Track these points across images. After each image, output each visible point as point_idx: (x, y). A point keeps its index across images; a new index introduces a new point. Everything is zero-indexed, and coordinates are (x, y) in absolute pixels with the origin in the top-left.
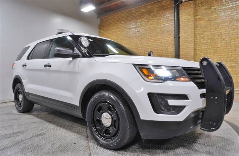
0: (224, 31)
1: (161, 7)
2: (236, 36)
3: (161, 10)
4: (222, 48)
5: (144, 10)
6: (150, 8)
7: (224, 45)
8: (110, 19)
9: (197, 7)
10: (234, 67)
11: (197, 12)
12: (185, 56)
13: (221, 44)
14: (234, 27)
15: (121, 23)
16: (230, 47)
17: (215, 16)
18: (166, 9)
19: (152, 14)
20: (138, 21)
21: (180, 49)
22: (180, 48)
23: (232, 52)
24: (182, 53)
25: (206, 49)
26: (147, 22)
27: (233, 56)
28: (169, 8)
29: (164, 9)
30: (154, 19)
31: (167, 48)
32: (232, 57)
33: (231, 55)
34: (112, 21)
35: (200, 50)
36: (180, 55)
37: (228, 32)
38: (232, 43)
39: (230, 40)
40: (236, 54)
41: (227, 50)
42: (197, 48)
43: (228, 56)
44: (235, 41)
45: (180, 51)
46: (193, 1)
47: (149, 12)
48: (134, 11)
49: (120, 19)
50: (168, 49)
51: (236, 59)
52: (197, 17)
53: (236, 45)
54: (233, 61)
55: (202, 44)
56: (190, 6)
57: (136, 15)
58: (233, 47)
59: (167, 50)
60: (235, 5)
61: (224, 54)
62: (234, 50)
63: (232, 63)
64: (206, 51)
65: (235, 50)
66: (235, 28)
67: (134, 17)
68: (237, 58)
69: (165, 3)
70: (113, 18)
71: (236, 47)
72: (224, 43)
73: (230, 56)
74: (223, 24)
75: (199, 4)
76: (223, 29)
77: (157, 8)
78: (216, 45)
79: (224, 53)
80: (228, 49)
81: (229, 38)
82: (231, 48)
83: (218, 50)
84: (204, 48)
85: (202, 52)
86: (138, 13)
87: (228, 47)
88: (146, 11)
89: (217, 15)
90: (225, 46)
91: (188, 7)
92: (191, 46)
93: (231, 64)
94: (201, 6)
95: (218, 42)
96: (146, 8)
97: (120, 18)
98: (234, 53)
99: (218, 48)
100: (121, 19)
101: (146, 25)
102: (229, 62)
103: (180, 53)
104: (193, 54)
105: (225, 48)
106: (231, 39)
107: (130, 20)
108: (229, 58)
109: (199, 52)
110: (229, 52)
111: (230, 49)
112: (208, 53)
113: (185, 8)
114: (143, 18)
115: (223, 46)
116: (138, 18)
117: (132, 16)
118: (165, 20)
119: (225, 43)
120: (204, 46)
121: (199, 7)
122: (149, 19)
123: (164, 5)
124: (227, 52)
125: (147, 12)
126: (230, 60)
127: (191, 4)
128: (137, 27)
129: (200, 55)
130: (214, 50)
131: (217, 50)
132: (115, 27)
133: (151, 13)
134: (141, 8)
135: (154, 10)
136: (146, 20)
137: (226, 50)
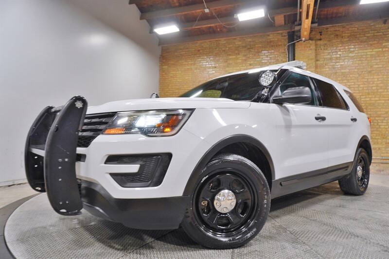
0: (353, 84)
1: (268, 42)
2: (367, 91)
3: (267, 47)
5: (240, 43)
6: (250, 42)
8: (181, 49)
9: (319, 50)
11: (318, 56)
14: (364, 80)
15: (202, 57)
17: (342, 64)
18: (274, 46)
19: (254, 51)
20: (231, 57)
26: (245, 60)
28: (279, 45)
29: (272, 46)
30: (256, 57)
34: (184, 53)
37: (357, 86)
38: (362, 100)
39: (360, 96)
44: (366, 98)
46: (314, 42)
47: (249, 47)
48: (225, 42)
49: (199, 51)
52: (318, 62)
56: (310, 47)
57: (227, 48)
60: (365, 54)
66: (365, 82)
67: (224, 51)
69: (273, 38)
70: (187, 49)
74: (351, 76)
75: (321, 47)
76: (352, 81)
77: (261, 42)
81: (359, 93)
86: (231, 46)
88: (244, 45)
89: (343, 63)
91: (307, 47)
94: (324, 49)
96: (244, 40)
97: (200, 49)
100: (201, 51)
101: (244, 65)
106: (361, 94)
107: (217, 55)
113: (303, 48)
114: (239, 54)
116: (230, 53)
117: (220, 49)
118: (272, 61)
121: (321, 49)
122: (248, 56)
123: (271, 40)
125: (245, 47)
127: (311, 44)
128: (228, 67)
132: (190, 63)
133: (252, 48)
134: (235, 39)
135: (256, 46)
136: (244, 58)
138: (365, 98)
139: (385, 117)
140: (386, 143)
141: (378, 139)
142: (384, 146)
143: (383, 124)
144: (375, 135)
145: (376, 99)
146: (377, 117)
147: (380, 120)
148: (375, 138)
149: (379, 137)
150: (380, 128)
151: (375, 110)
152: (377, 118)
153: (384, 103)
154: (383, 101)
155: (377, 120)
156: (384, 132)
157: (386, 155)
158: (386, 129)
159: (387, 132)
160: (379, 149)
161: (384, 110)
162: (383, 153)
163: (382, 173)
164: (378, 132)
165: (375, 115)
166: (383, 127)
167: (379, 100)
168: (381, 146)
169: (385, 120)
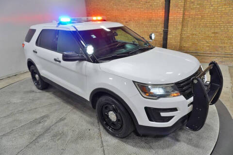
4: (210, 14)
7: (212, 11)
10: (217, 33)
12: (174, 21)
13: (208, 10)
23: (217, 19)
24: (171, 18)
25: (194, 15)
27: (218, 22)
33: (216, 21)
35: (188, 15)
36: (169, 20)
40: (221, 21)
41: (213, 16)
42: (186, 13)
43: (214, 22)
45: (169, 16)
53: (223, 11)
54: (217, 28)
55: (191, 9)
61: (210, 21)
62: (219, 17)
63: (216, 29)
64: (194, 17)
65: (221, 17)
68: (221, 25)
71: (222, 14)
78: (204, 10)
79: (210, 19)
80: (215, 15)
81: (217, 4)
82: (218, 14)
83: (205, 16)
84: (192, 13)
85: (191, 17)
92: (181, 11)
93: (215, 30)
95: (207, 7)
98: (219, 20)
99: (205, 14)
102: (213, 28)
104: (181, 19)
105: (212, 14)
106: (219, 5)
108: (214, 24)
110: (215, 18)
112: (196, 19)
115: (210, 12)
119: (213, 9)
120: (192, 11)
124: (213, 18)
126: (214, 26)
129: (188, 20)
130: (202, 16)
138: (221, 8)
140: (230, 43)
141: (225, 40)
142: (228, 45)
144: (223, 37)
145: (231, 9)
147: (230, 26)
148: (223, 40)
151: (227, 18)
152: (227, 24)
155: (228, 26)
156: (230, 35)
157: (229, 51)
160: (225, 47)
162: (227, 50)
163: (223, 63)
164: (226, 35)
168: (226, 45)
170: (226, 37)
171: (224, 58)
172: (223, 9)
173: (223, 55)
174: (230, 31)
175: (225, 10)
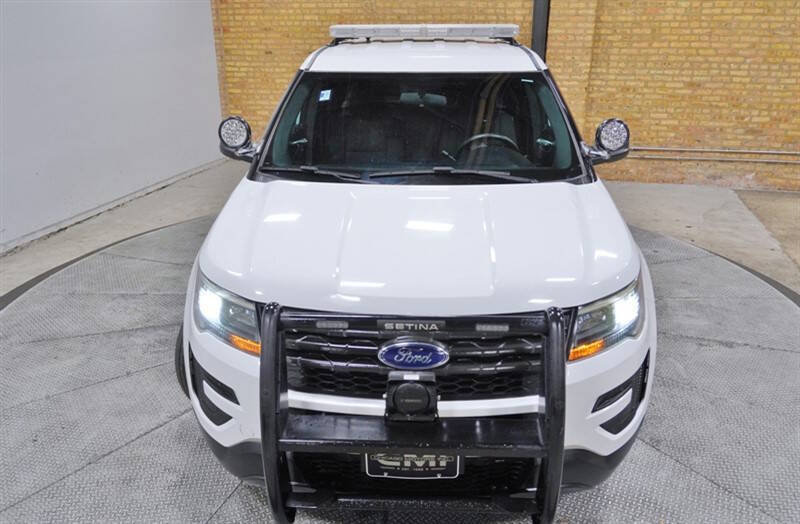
4: (677, 24)
7: (683, 16)
10: (699, 85)
12: (565, 43)
13: (674, 11)
16: (697, 24)
21: (551, 18)
22: (551, 11)
23: (700, 41)
24: (556, 31)
25: (629, 25)
27: (701, 52)
31: (505, 9)
32: (699, 55)
33: (697, 49)
35: (611, 25)
36: (549, 38)
38: (704, 12)
40: (710, 47)
41: (688, 32)
42: (602, 18)
43: (689, 51)
45: (550, 24)
50: (508, 12)
51: (707, 61)
53: (715, 18)
54: (699, 68)
55: (621, 4)
58: (704, 24)
59: (502, 14)
61: (679, 45)
62: (705, 35)
63: (696, 73)
64: (628, 31)
65: (710, 35)
68: (711, 59)
71: (712, 25)
72: (683, 11)
73: (694, 52)
78: (661, 12)
79: (679, 41)
80: (692, 29)
82: (700, 27)
83: (664, 31)
84: (623, 19)
85: (618, 31)
87: (692, 25)
90: (685, 18)
92: (588, 8)
93: (692, 76)
95: (668, 3)
98: (705, 45)
99: (664, 24)
102: (688, 69)
103: (549, 32)
104: (590, 38)
105: (683, 25)
108: (690, 58)
109: (609, 32)
110: (693, 38)
111: (696, 31)
112: (635, 38)
115: (678, 18)
119: (686, 8)
120: (624, 12)
124: (687, 38)
126: (691, 63)
129: (611, 42)
130: (654, 30)
131: (660, 28)
137: (684, 31)
138: (711, 8)
139: (746, 58)
140: (737, 118)
141: (723, 107)
142: (731, 124)
143: (739, 73)
144: (718, 98)
145: (737, 11)
146: (730, 55)
147: (735, 63)
148: (717, 106)
149: (727, 105)
150: (732, 82)
151: (727, 38)
152: (729, 59)
153: (749, 22)
154: (750, 18)
155: (729, 64)
156: (738, 93)
157: (732, 143)
158: (744, 84)
159: (744, 93)
160: (721, 130)
161: (748, 39)
162: (727, 140)
163: (718, 181)
164: (726, 93)
165: (725, 52)
166: (738, 80)
167: (743, 14)
168: (725, 124)
169: (744, 63)
170: (727, 97)
171: (720, 165)
172: (718, 11)
173: (718, 157)
174: (734, 79)
175: (722, 14)
